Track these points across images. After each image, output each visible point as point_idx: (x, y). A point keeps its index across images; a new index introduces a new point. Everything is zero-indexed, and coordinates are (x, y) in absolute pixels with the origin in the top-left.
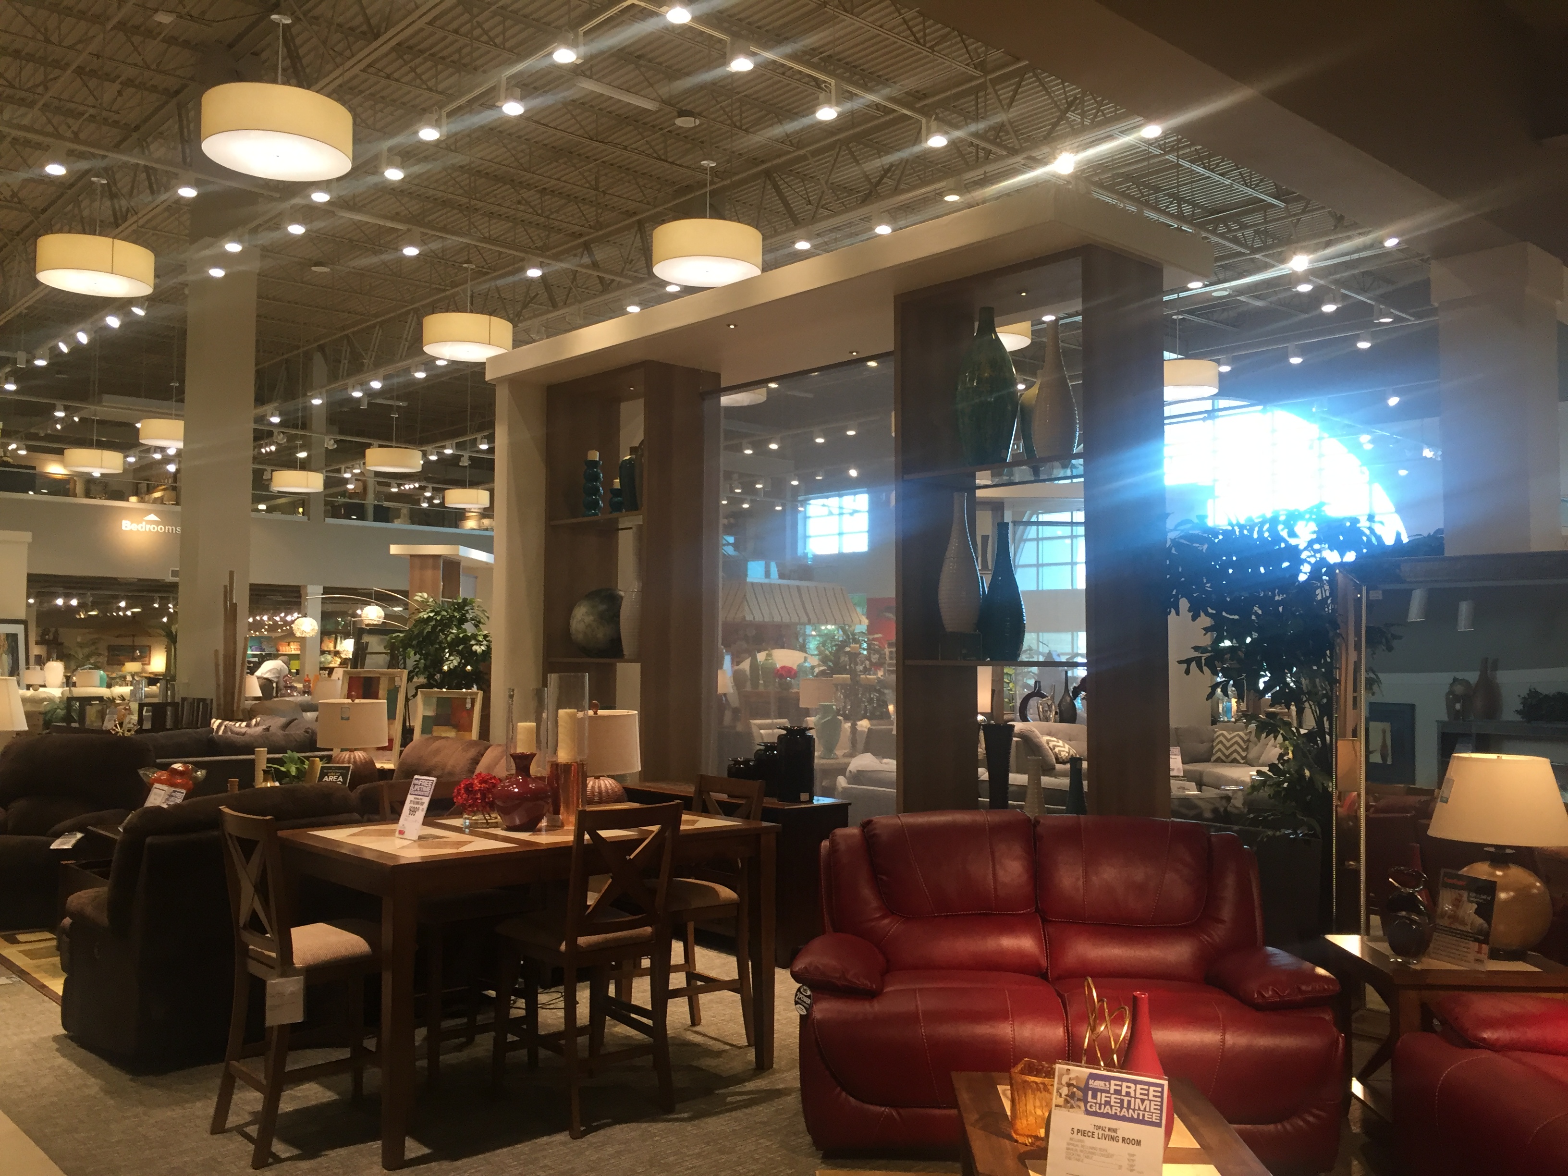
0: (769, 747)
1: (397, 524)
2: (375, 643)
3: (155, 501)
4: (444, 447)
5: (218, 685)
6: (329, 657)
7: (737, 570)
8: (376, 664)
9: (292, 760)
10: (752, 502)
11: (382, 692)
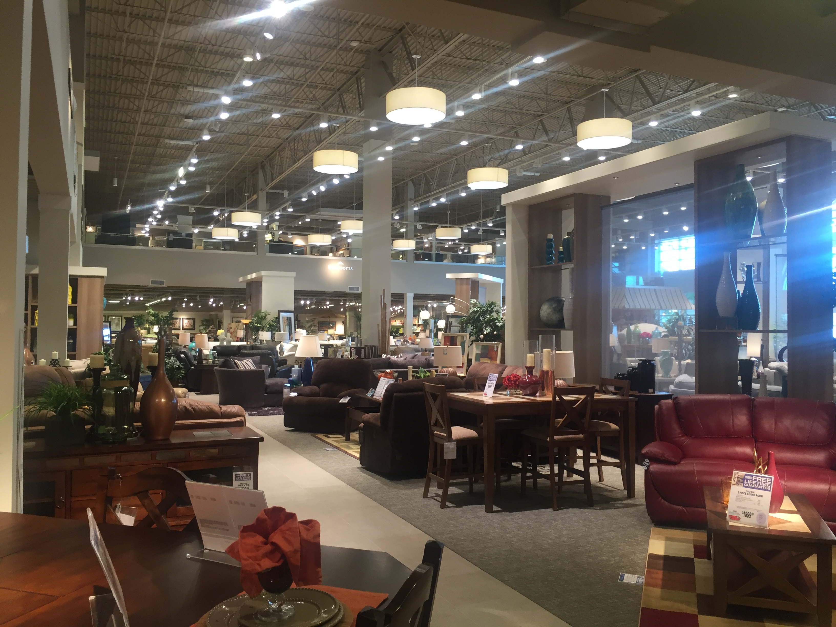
0: (634, 368)
1: (446, 262)
2: (454, 322)
3: (340, 255)
4: (471, 225)
5: (379, 340)
6: (415, 327)
7: (621, 282)
8: (455, 331)
9: (421, 372)
10: (628, 245)
11: (458, 343)
